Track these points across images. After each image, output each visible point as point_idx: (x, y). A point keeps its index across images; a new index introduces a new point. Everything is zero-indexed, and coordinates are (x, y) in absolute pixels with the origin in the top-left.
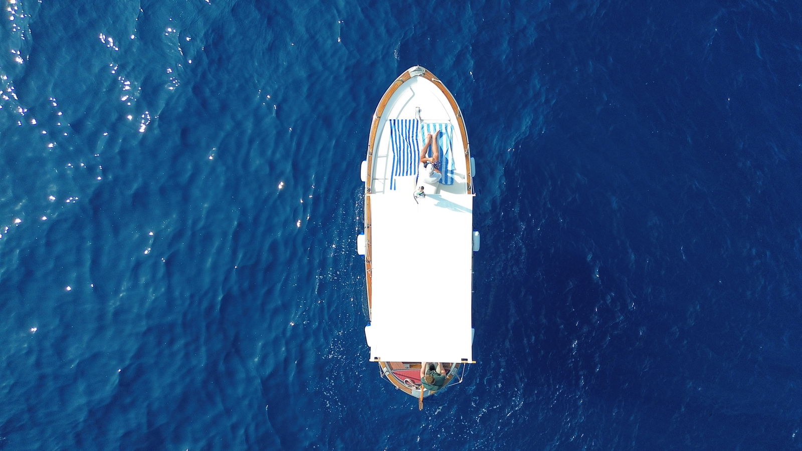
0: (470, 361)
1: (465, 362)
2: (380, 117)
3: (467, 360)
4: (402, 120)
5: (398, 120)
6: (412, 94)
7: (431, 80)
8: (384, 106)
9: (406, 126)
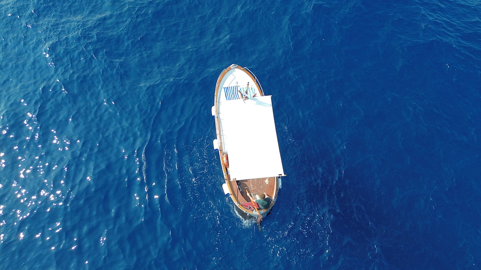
0: (283, 175)
1: (281, 176)
2: (219, 86)
3: (281, 175)
4: (231, 87)
5: (230, 87)
6: (234, 77)
7: (241, 69)
8: (220, 81)
9: (232, 89)
